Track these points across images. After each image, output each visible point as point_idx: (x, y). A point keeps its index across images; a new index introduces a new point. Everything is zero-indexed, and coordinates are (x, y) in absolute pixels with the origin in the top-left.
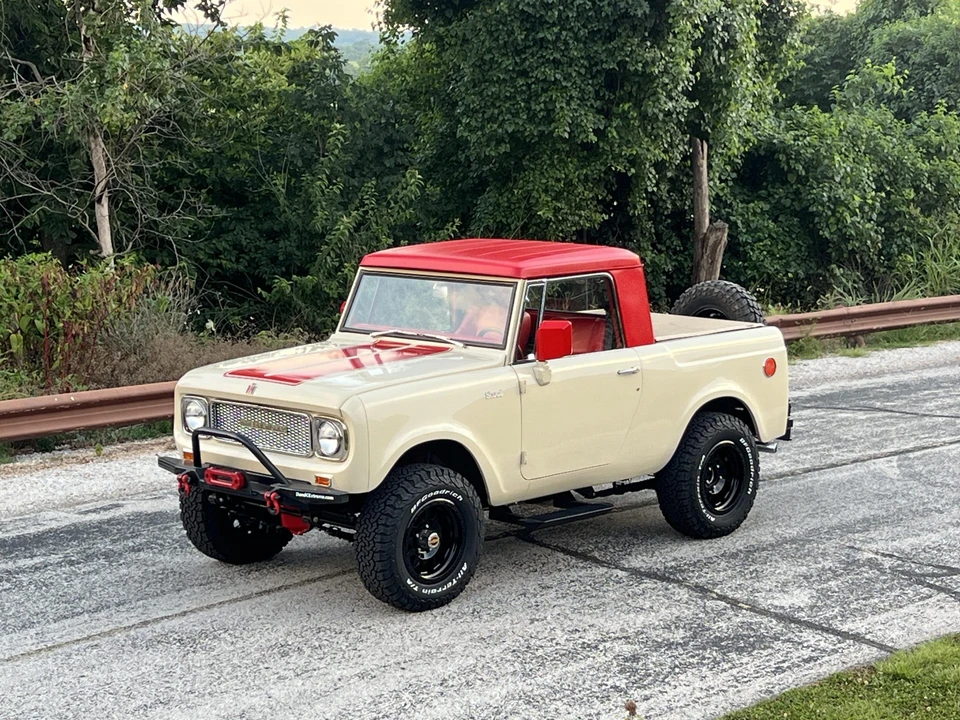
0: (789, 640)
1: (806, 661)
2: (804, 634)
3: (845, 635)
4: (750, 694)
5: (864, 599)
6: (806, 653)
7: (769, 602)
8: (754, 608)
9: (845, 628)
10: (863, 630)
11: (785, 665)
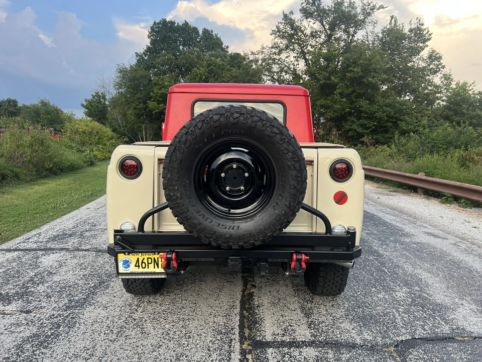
0: (41, 242)
1: (30, 238)
2: (36, 246)
3: (15, 250)
4: (45, 228)
5: (9, 269)
6: (31, 240)
7: (62, 254)
8: (67, 250)
9: (16, 253)
10: (7, 254)
11: (38, 235)
